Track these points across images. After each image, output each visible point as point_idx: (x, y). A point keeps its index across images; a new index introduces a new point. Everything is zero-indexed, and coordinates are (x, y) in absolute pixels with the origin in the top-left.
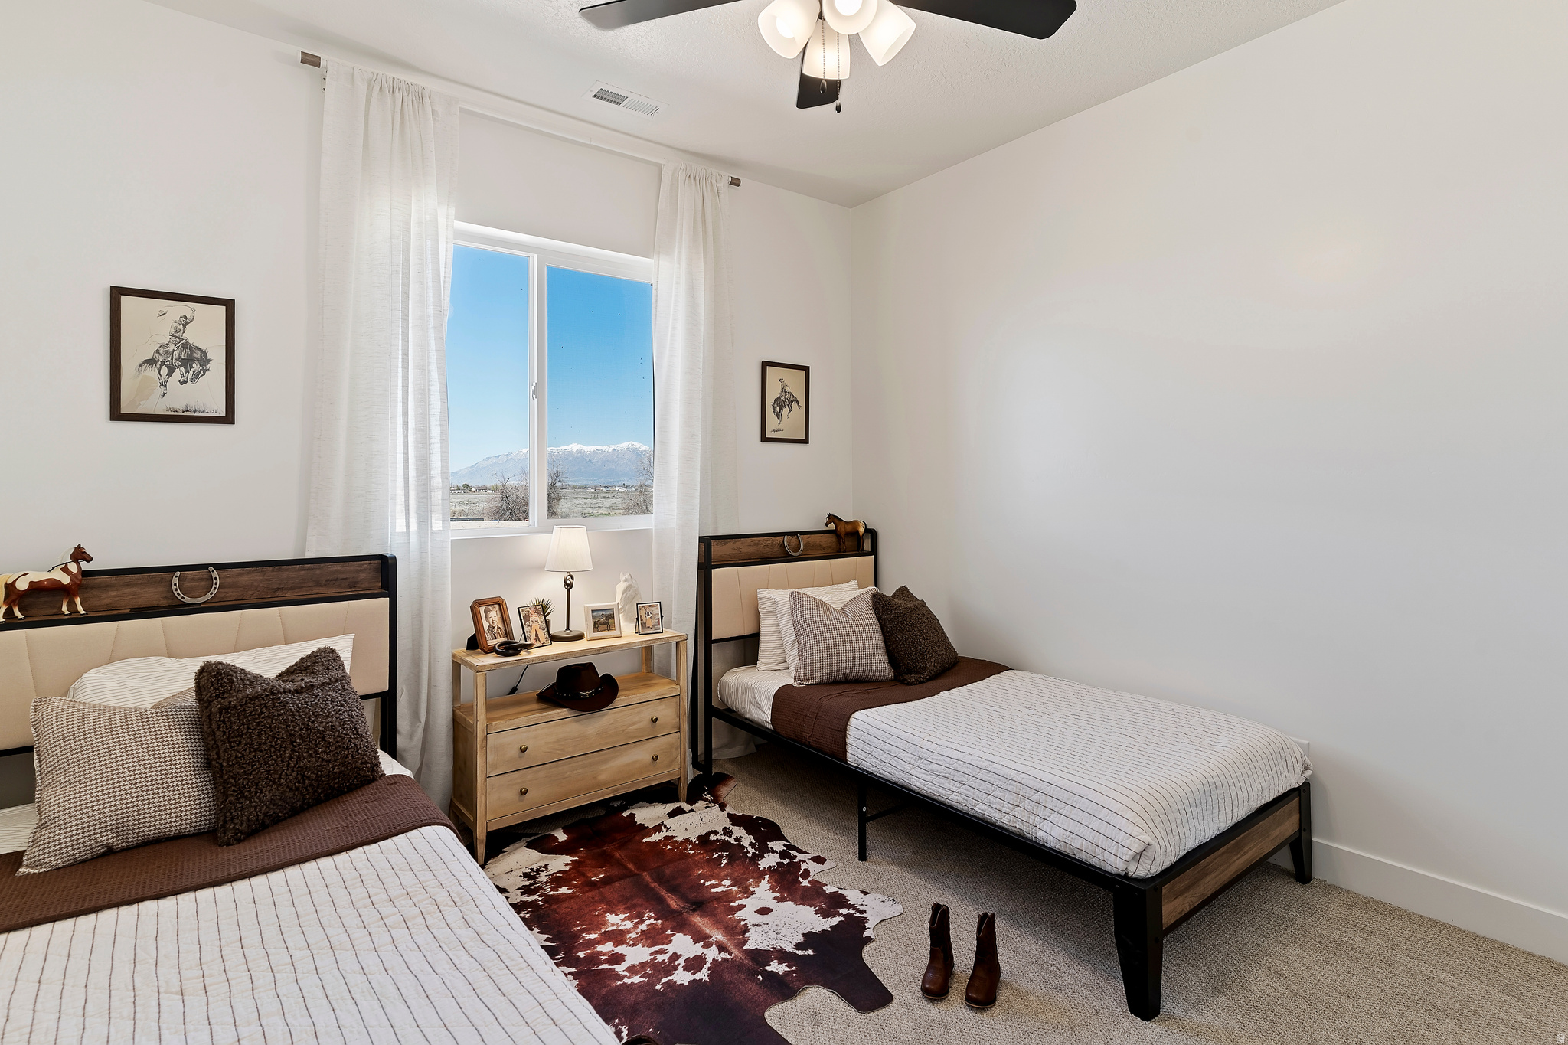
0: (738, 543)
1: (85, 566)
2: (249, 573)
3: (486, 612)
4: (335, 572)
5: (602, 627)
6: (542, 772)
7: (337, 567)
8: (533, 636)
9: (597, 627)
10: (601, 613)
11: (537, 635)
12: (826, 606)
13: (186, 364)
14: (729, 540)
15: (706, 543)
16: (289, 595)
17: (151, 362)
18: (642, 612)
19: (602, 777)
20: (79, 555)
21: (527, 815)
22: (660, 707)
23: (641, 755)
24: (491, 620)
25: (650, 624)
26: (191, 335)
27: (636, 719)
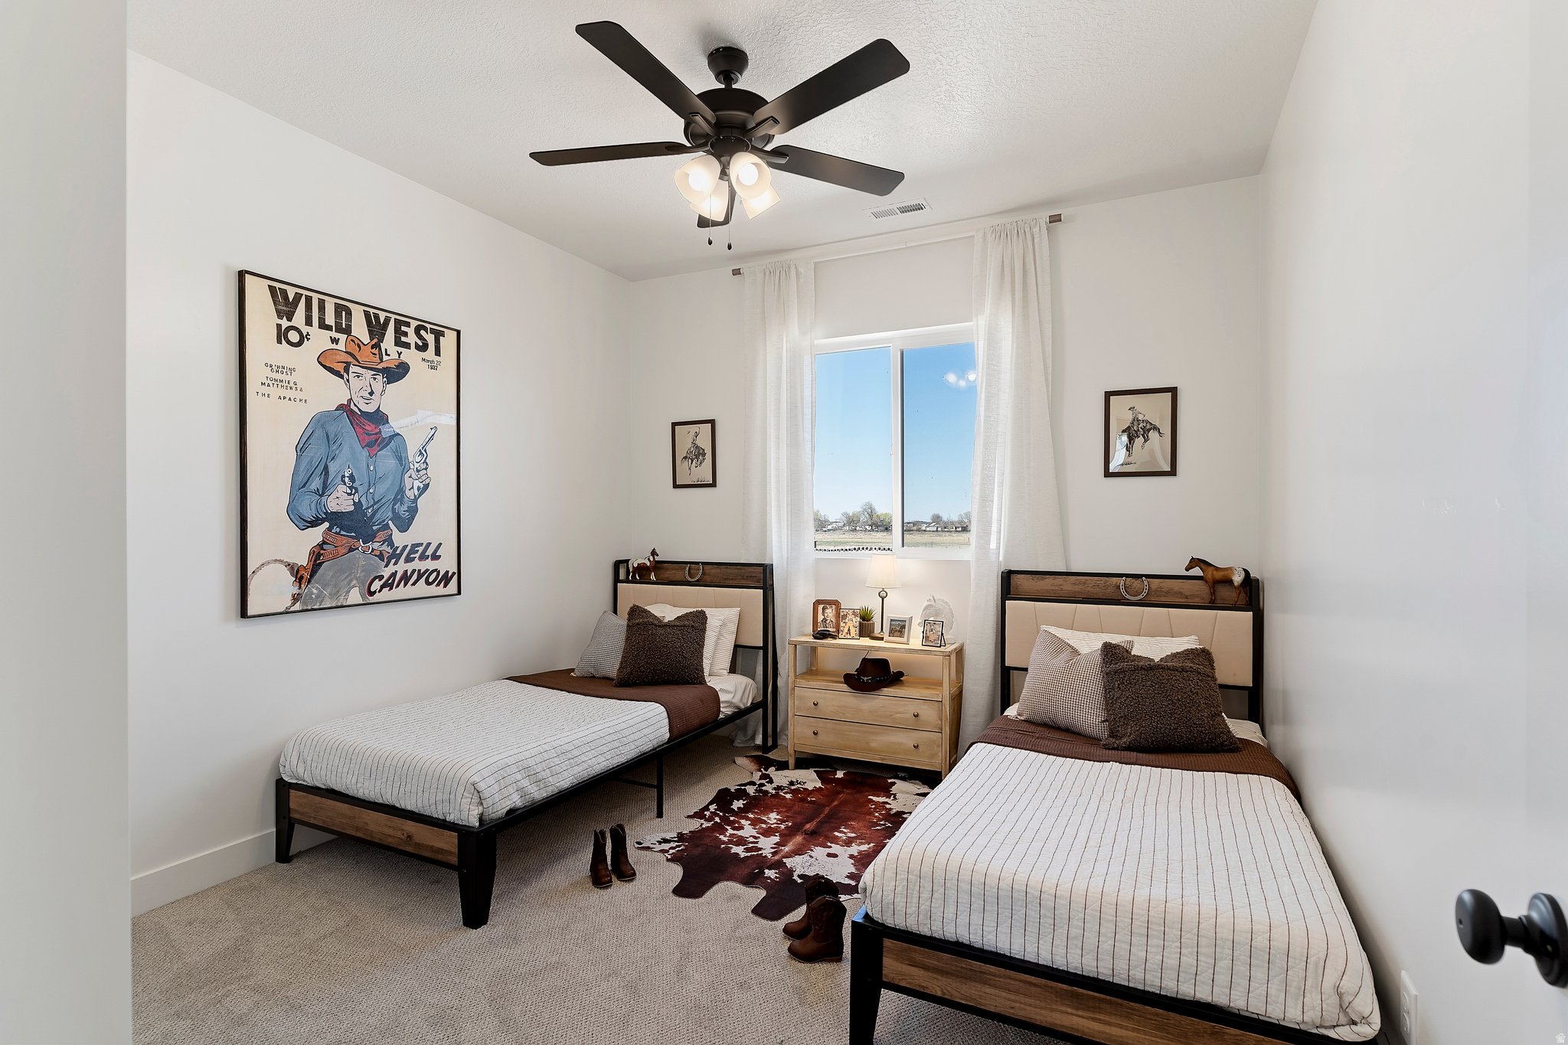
0: (1060, 580)
1: (657, 558)
2: (716, 568)
3: (824, 609)
4: (750, 572)
5: (897, 633)
6: (830, 724)
7: (751, 569)
8: (846, 630)
9: (892, 633)
10: (898, 623)
11: (849, 630)
12: (1075, 652)
13: (697, 457)
14: (1047, 576)
15: (1007, 577)
16: (731, 583)
17: (685, 458)
18: (928, 628)
19: (873, 745)
20: (654, 553)
21: (819, 750)
22: (923, 707)
23: (906, 739)
24: (826, 615)
25: (932, 638)
26: (699, 442)
27: (901, 710)
